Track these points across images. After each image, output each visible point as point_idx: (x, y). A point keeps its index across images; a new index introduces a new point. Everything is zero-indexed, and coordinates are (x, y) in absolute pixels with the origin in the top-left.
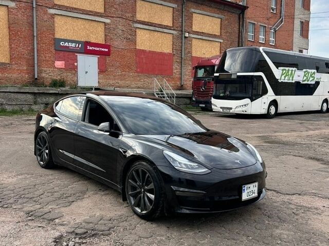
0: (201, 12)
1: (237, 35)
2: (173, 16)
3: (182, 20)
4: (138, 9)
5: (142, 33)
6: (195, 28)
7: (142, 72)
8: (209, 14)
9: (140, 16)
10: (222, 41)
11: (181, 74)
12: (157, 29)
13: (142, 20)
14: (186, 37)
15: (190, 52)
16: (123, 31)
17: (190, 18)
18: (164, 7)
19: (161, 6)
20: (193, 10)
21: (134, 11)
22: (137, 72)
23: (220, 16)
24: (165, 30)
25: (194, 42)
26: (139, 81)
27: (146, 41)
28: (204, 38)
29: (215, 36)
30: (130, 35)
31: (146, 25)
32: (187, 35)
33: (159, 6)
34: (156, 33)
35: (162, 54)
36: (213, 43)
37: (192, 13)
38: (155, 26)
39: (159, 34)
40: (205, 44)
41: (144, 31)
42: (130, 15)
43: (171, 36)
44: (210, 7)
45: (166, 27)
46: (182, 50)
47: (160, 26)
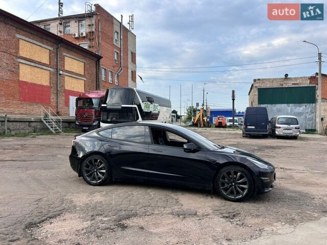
0: (70, 56)
1: (95, 76)
2: (50, 57)
3: (57, 61)
4: (21, 47)
5: (24, 68)
6: (67, 68)
7: (25, 100)
8: (76, 58)
9: (22, 53)
10: (85, 79)
11: (57, 103)
12: (37, 65)
13: (24, 56)
14: (60, 74)
15: (63, 86)
16: (8, 64)
17: (63, 60)
18: (42, 48)
19: (40, 48)
20: (65, 54)
21: (17, 48)
22: (20, 100)
23: (84, 61)
24: (44, 67)
25: (66, 78)
26: (22, 108)
27: (27, 74)
28: (73, 76)
29: (80, 75)
30: (14, 68)
31: (28, 61)
32: (61, 72)
33: (39, 47)
34: (36, 69)
35: (41, 86)
36: (80, 80)
37: (64, 56)
38: (35, 63)
39: (39, 70)
40: (74, 81)
41: (25, 66)
42: (14, 51)
43: (48, 72)
44: (77, 53)
45: (44, 65)
46: (57, 84)
47: (40, 63)
